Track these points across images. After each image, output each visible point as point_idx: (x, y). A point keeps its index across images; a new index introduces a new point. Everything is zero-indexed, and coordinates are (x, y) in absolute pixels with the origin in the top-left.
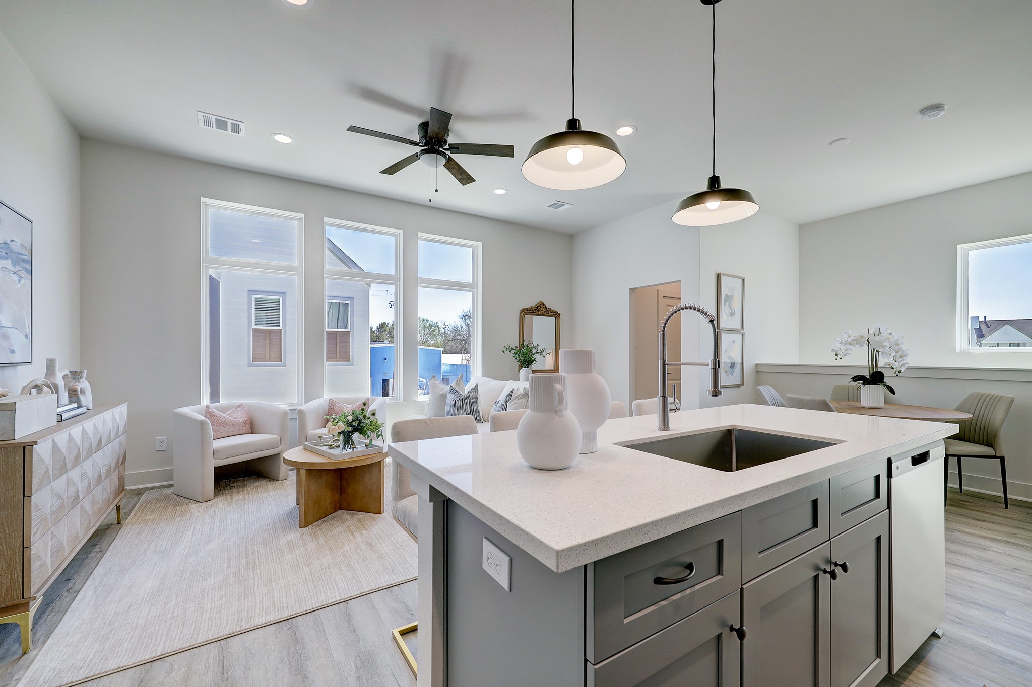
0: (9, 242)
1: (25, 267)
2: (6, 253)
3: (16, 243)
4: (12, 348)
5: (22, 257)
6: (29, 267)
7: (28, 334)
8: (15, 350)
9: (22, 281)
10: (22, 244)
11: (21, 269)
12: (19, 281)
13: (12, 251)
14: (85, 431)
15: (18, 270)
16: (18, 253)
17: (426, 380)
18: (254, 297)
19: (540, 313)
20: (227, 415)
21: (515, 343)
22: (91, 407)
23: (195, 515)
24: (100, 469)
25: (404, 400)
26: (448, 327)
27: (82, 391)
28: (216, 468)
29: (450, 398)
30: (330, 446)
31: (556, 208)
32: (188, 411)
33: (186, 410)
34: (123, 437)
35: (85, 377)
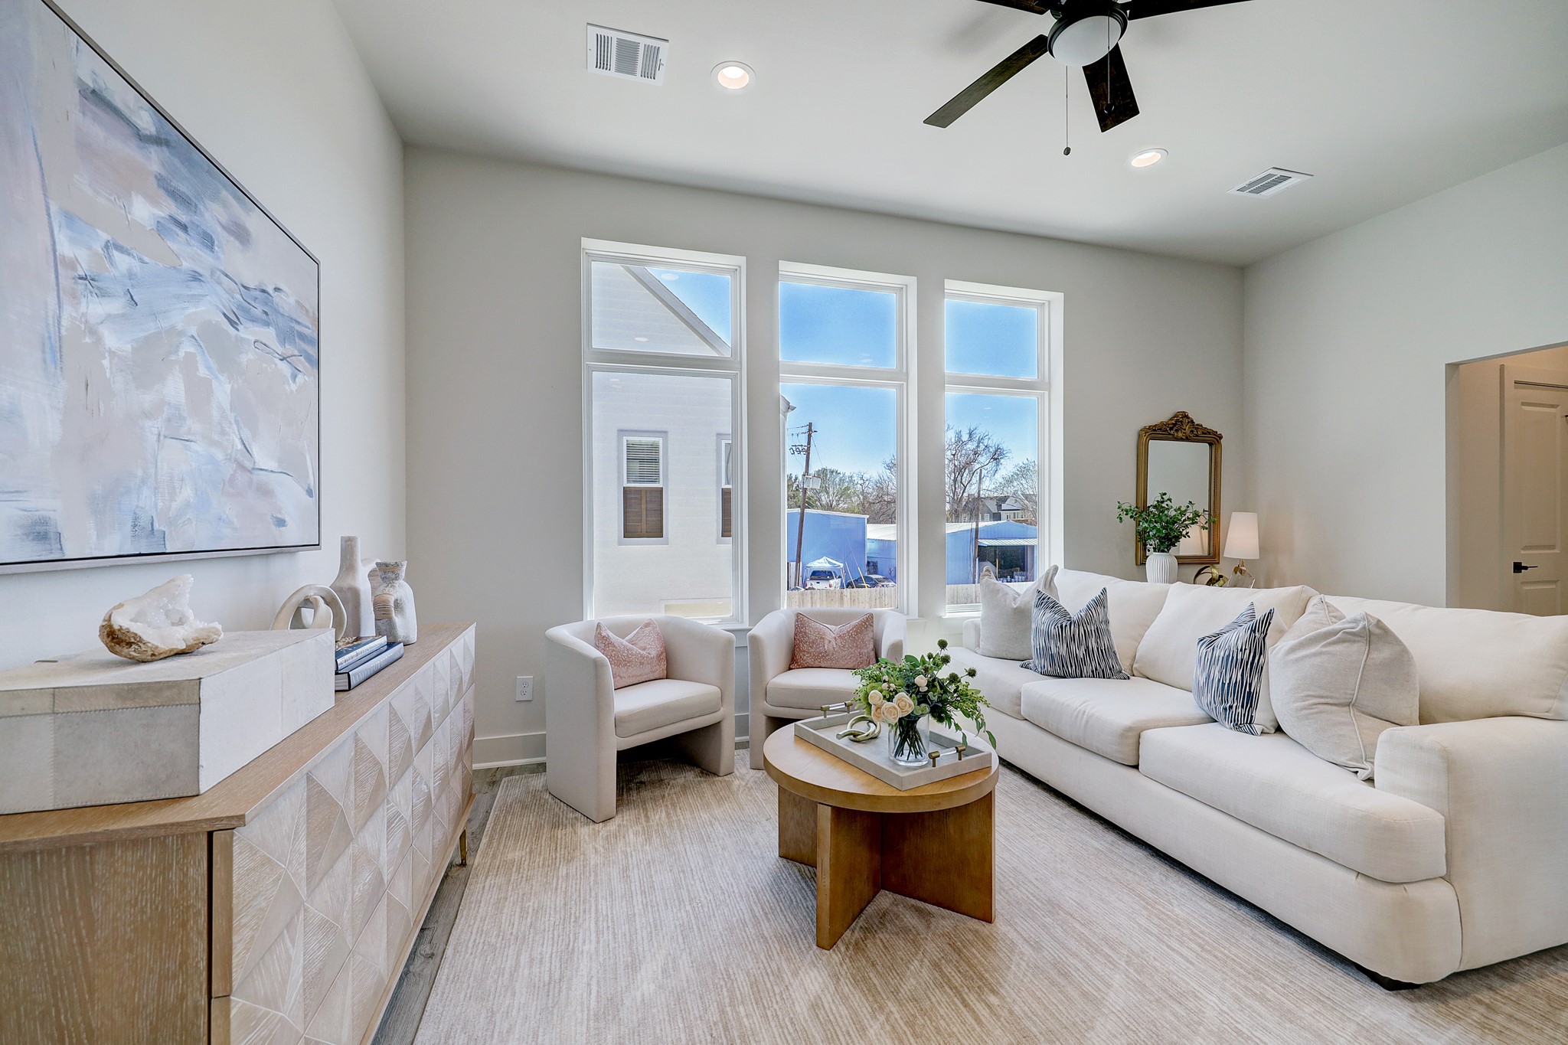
0: (270, 290)
1: (306, 352)
2: (266, 313)
3: (287, 295)
4: (279, 516)
5: (298, 328)
6: (313, 352)
7: (312, 487)
8: (287, 519)
9: (300, 378)
10: (297, 302)
11: (296, 353)
12: (294, 377)
13: (277, 312)
14: (396, 714)
15: (290, 353)
16: (292, 319)
17: (844, 565)
18: (625, 439)
19: (1180, 434)
20: (630, 641)
21: (1130, 501)
22: (414, 638)
23: (592, 863)
24: (429, 788)
25: (921, 615)
26: (867, 482)
27: (398, 605)
28: (620, 754)
29: (1042, 619)
30: (855, 736)
31: (1258, 191)
32: (567, 633)
33: (564, 632)
34: (469, 696)
35: (403, 575)
